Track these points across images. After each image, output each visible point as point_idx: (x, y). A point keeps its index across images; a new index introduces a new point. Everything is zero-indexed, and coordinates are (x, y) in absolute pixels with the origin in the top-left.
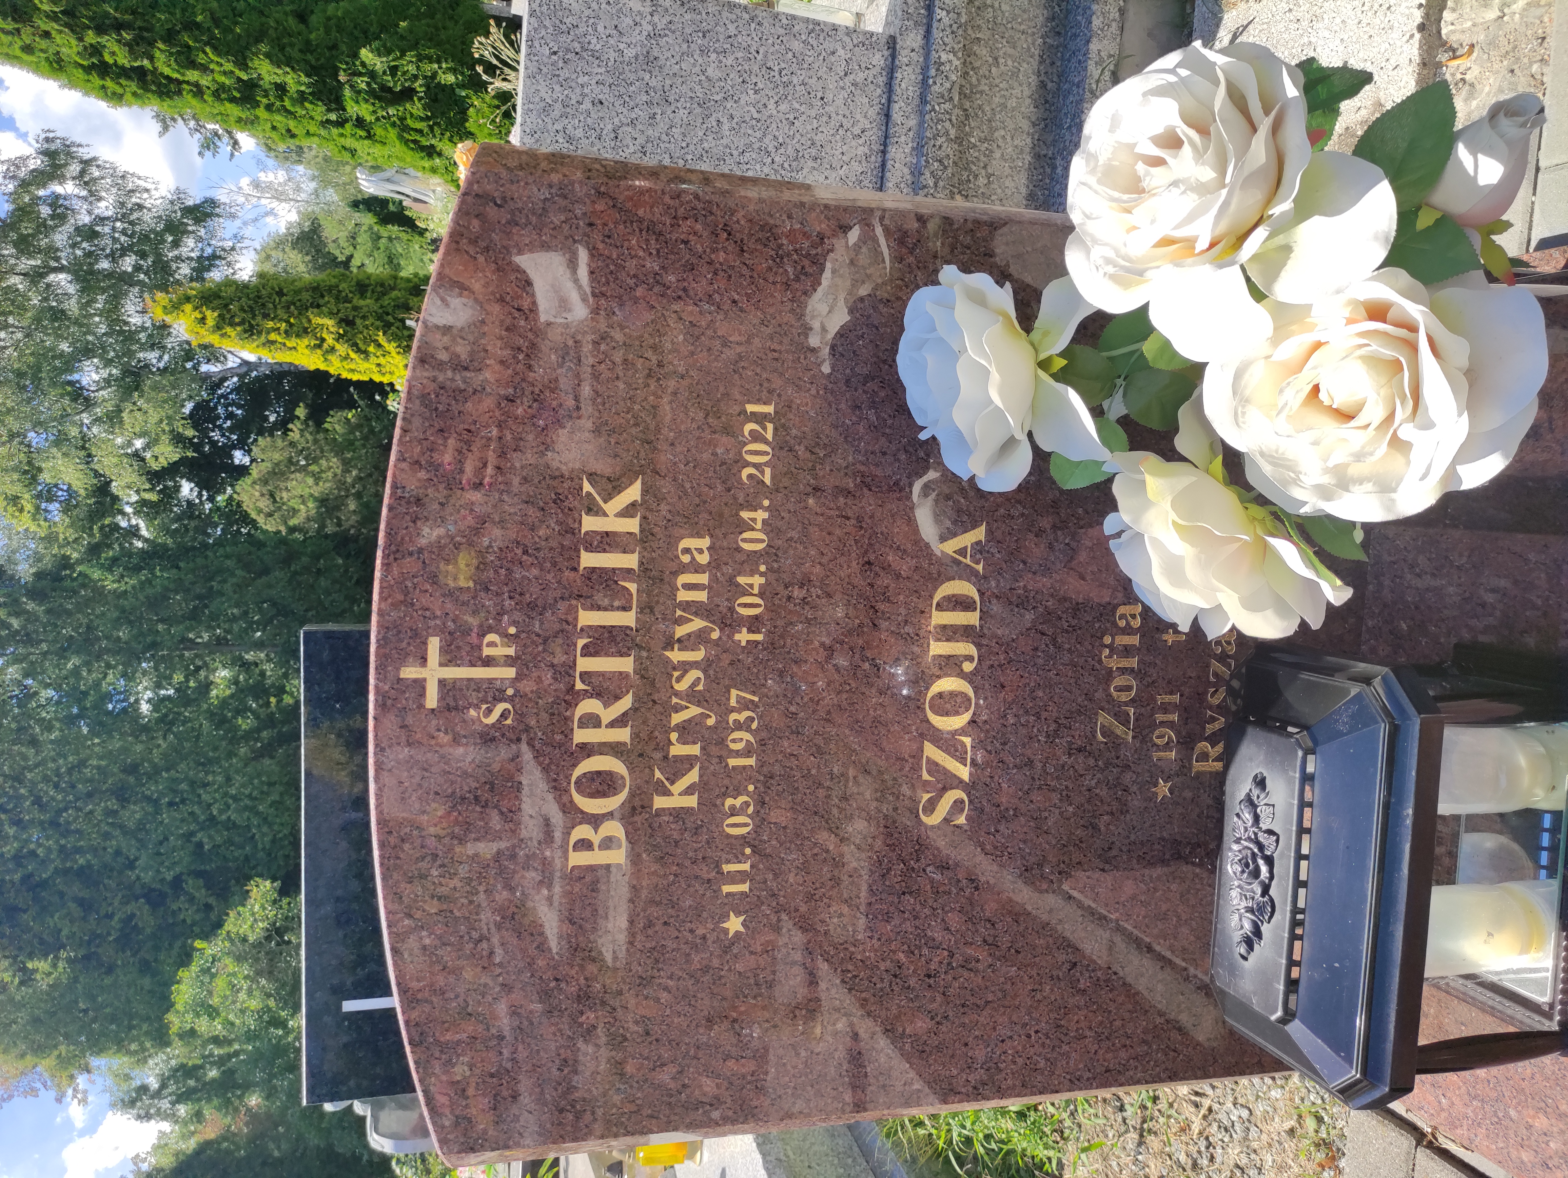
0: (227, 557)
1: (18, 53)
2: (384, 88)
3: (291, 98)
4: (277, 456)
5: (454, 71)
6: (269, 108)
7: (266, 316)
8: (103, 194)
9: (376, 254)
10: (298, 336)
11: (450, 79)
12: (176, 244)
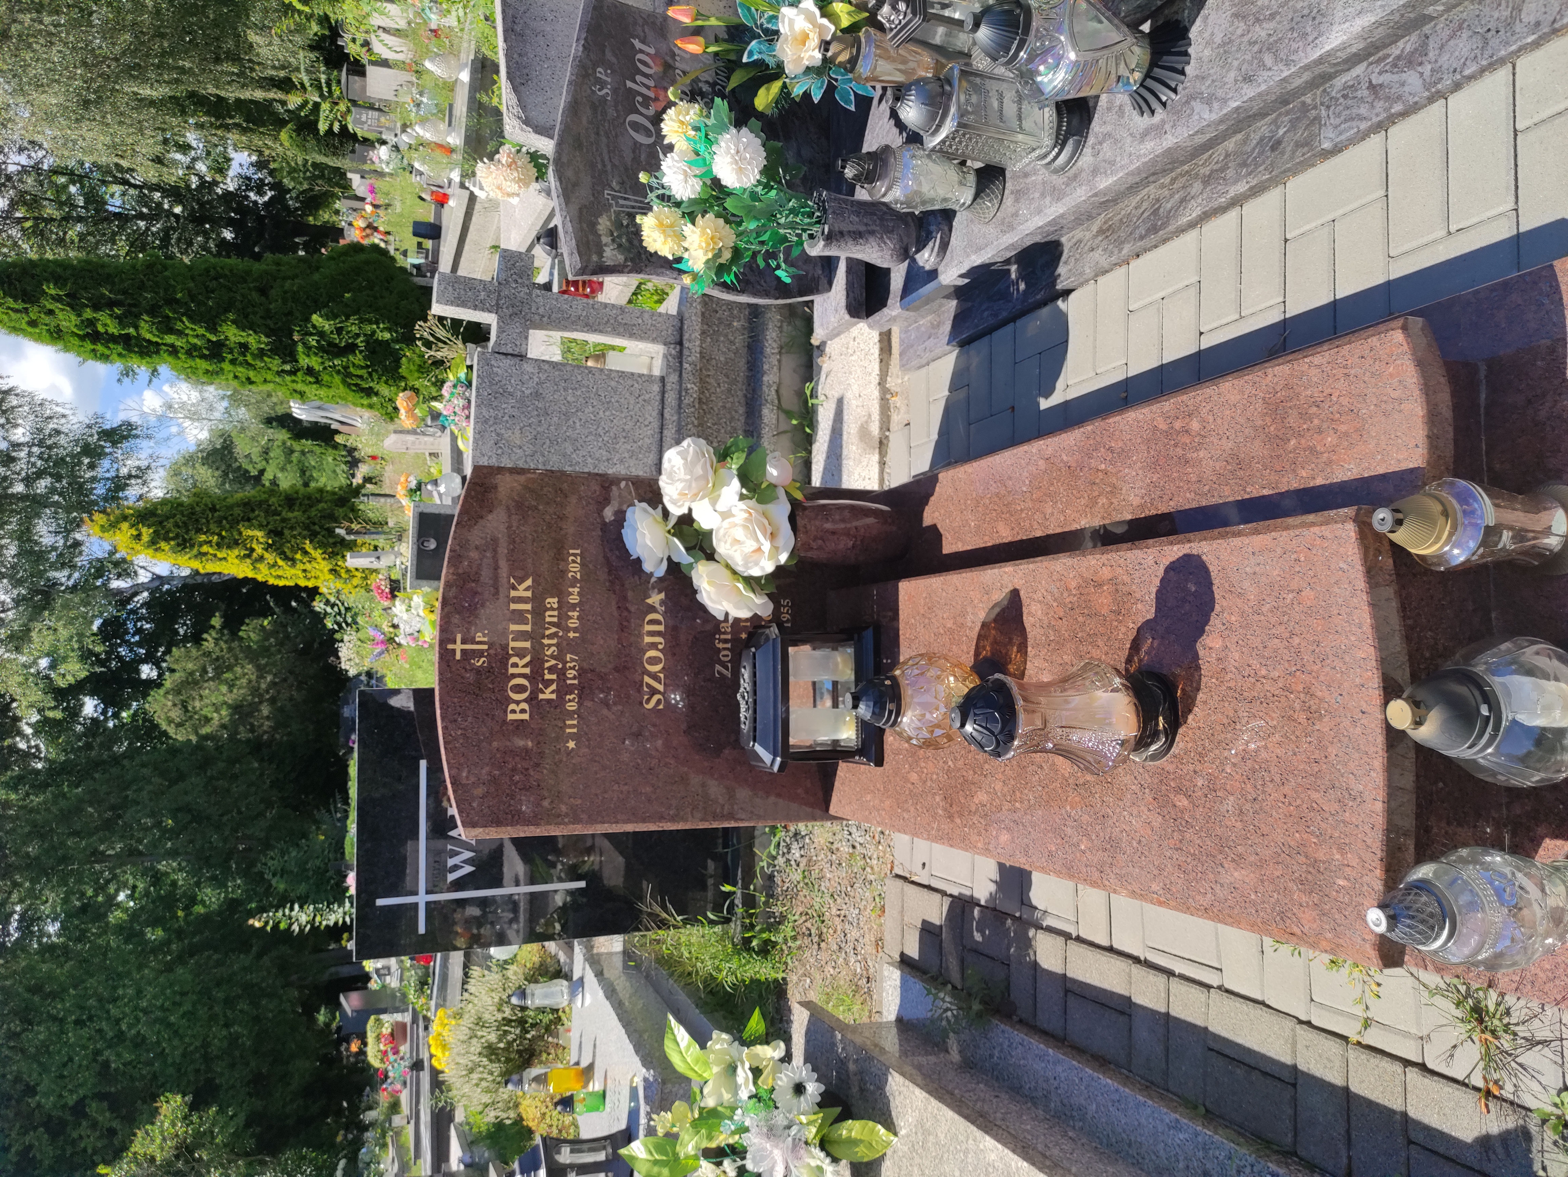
0: (143, 765)
1: (24, 326)
2: (331, 344)
3: (252, 354)
4: (190, 666)
5: (389, 330)
6: (233, 362)
7: (199, 531)
8: (20, 421)
9: (288, 467)
10: (229, 547)
11: (387, 336)
12: (92, 466)
